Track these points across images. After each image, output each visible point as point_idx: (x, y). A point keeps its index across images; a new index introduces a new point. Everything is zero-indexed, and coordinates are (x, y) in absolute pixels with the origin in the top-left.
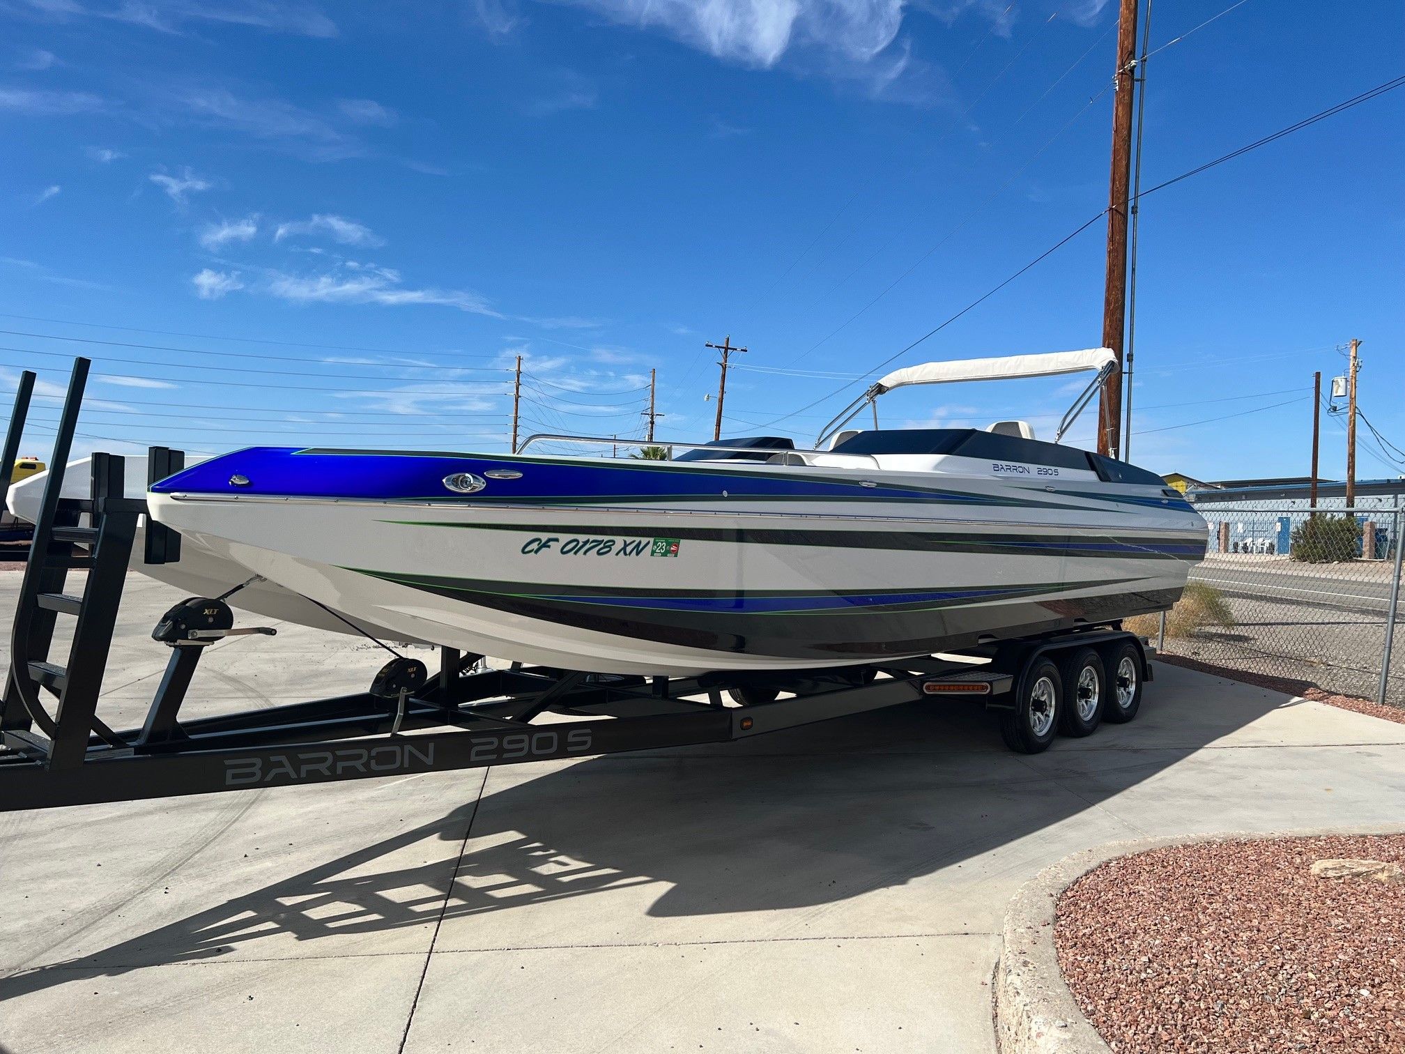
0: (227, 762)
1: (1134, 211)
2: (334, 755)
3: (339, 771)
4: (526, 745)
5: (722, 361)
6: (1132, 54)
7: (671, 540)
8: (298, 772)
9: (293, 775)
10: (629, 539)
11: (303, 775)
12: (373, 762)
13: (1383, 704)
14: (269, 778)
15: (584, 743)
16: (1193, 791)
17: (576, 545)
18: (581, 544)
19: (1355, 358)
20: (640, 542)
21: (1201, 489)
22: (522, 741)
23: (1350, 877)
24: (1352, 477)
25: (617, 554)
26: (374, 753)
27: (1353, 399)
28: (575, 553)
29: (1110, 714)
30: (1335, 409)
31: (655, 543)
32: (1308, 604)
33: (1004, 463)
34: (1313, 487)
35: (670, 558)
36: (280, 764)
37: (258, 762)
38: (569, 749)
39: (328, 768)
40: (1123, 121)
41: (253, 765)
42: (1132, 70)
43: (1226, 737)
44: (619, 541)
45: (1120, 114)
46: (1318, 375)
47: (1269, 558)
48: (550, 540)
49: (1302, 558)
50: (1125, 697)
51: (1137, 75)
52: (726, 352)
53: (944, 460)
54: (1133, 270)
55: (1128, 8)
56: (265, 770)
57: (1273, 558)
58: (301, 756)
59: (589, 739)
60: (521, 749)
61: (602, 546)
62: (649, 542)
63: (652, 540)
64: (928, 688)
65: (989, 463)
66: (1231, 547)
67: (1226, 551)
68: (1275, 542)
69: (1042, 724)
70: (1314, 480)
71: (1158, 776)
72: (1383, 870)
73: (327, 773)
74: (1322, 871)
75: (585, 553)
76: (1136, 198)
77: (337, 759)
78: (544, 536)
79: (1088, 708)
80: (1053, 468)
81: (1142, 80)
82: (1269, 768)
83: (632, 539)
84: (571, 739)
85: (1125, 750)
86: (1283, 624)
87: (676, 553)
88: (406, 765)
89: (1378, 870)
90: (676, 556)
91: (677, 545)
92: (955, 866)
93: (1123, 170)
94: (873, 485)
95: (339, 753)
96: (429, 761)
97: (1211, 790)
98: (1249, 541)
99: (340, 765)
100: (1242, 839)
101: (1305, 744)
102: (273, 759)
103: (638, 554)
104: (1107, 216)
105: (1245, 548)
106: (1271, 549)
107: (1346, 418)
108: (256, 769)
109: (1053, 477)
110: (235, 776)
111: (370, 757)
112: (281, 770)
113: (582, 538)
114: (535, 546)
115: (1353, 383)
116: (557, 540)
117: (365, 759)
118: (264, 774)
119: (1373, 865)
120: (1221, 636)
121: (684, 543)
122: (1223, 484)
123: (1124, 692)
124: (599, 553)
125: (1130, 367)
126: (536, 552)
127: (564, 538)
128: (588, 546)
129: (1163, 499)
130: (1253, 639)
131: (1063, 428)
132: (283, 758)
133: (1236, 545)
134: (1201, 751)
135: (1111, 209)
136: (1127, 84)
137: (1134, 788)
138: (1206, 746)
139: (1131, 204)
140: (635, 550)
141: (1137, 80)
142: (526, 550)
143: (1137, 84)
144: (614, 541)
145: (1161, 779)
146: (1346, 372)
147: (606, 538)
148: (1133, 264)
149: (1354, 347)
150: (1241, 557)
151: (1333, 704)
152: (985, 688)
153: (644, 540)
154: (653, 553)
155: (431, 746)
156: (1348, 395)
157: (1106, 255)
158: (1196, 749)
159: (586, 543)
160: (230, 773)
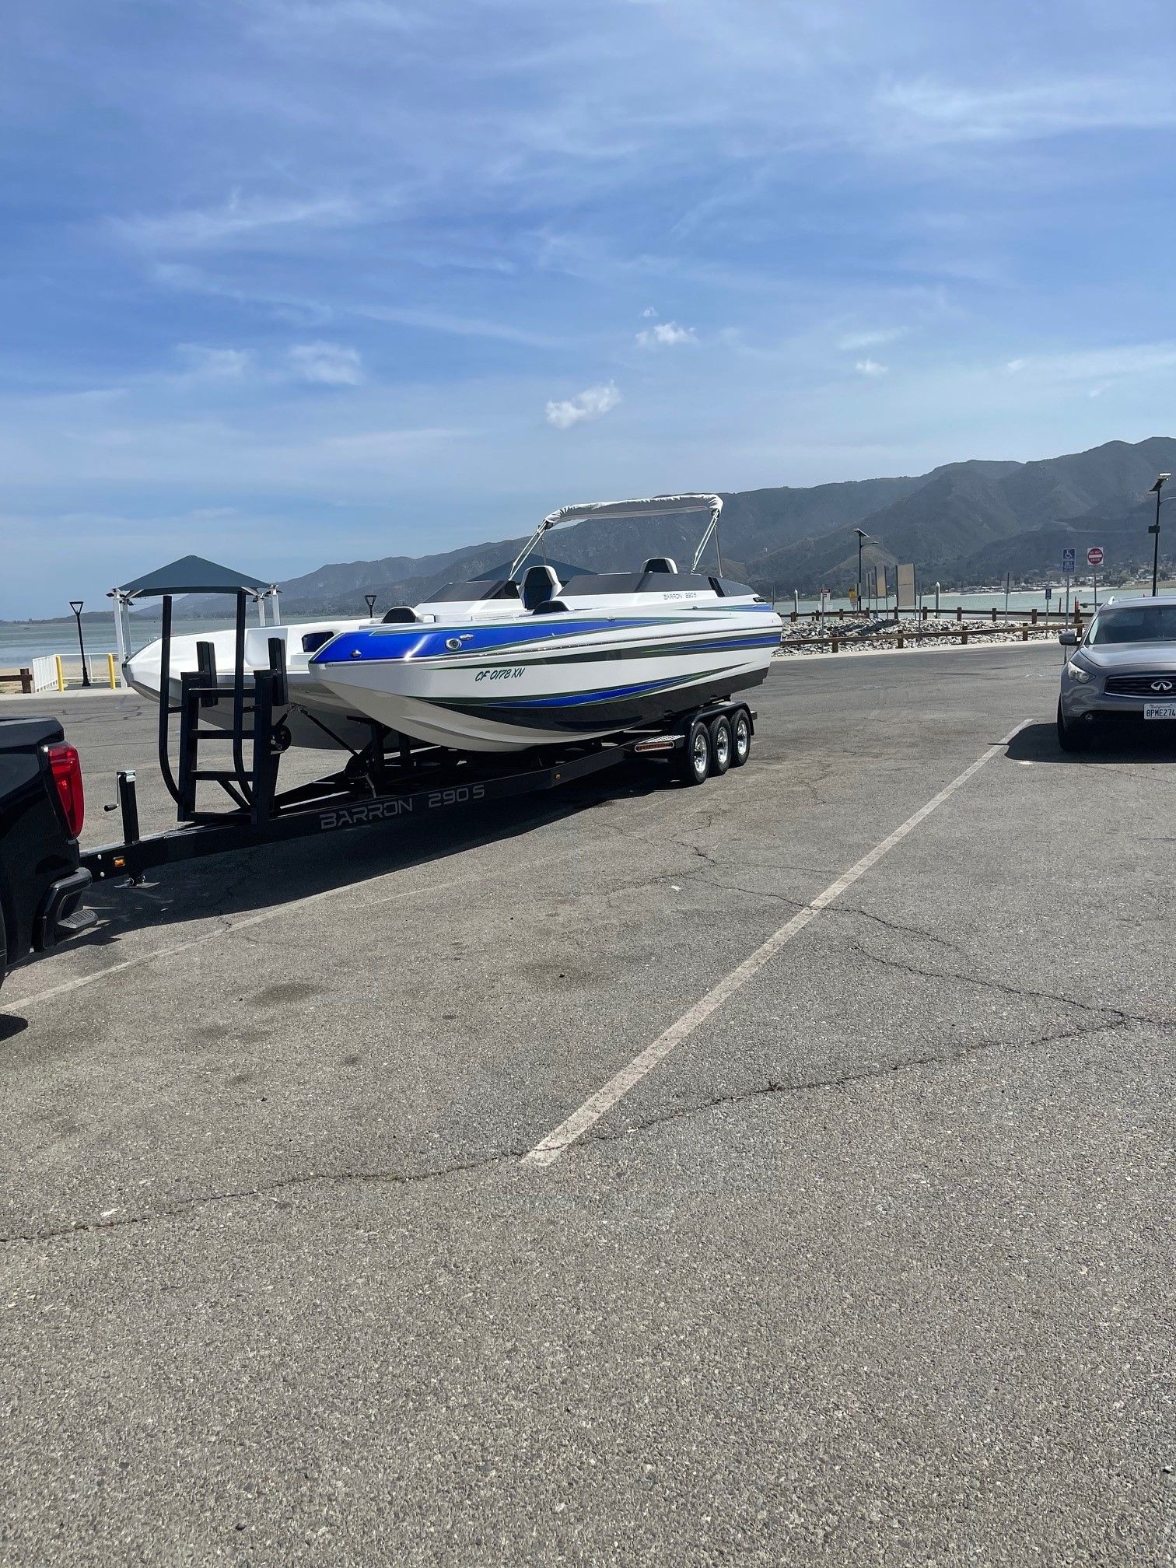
0: (321, 816)
4: (453, 796)
9: (350, 822)
10: (517, 668)
12: (384, 812)
15: (481, 793)
17: (495, 675)
18: (497, 673)
22: (451, 794)
25: (511, 678)
26: (385, 806)
28: (495, 679)
29: (735, 761)
36: (344, 816)
37: (335, 815)
38: (474, 797)
44: (513, 670)
48: (486, 672)
50: (741, 750)
56: (338, 820)
59: (483, 791)
60: (452, 799)
61: (505, 673)
73: (365, 819)
75: (499, 678)
77: (369, 811)
78: (484, 670)
79: (723, 756)
80: (693, 592)
84: (475, 791)
88: (399, 813)
95: (370, 807)
96: (411, 809)
99: (371, 814)
102: (342, 813)
108: (334, 820)
109: (694, 599)
110: (324, 825)
111: (384, 809)
112: (345, 819)
113: (499, 669)
114: (480, 676)
116: (489, 672)
117: (381, 810)
118: (337, 823)
124: (503, 678)
126: (479, 680)
127: (492, 670)
128: (499, 674)
132: (346, 812)
140: (518, 675)
144: (511, 670)
147: (508, 668)
152: (673, 745)
153: (523, 668)
159: (499, 672)
160: (323, 822)
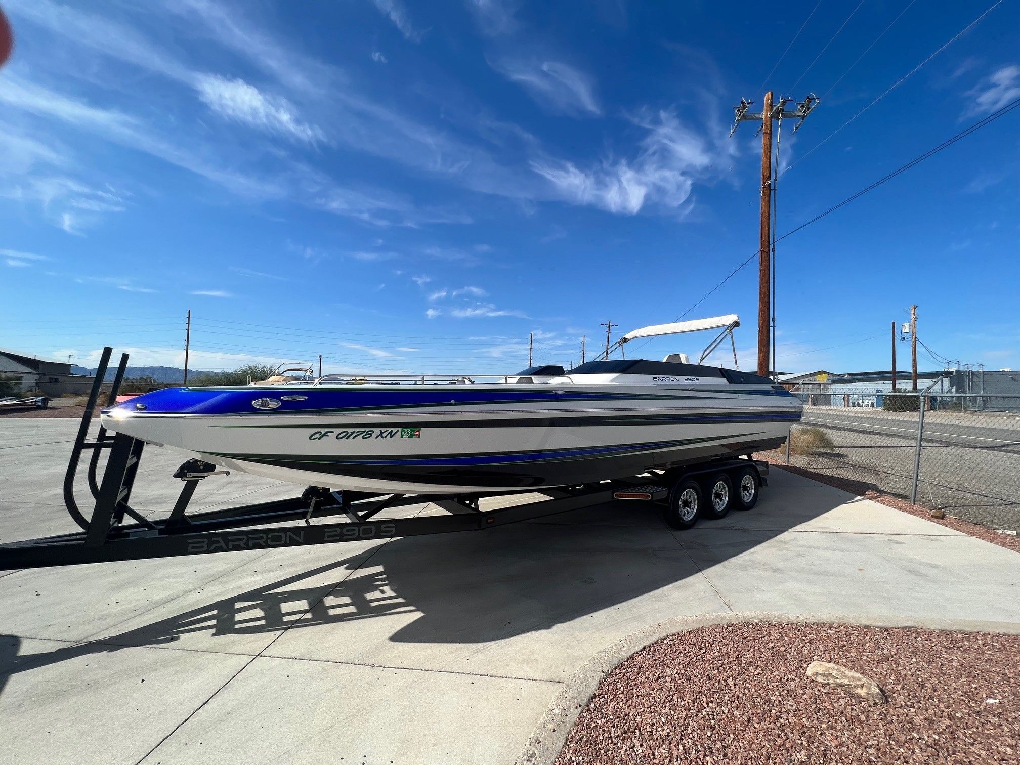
0: (189, 541)
1: (773, 250)
2: (248, 537)
3: (251, 545)
4: (356, 532)
5: (608, 330)
6: (769, 178)
7: (413, 429)
8: (227, 545)
9: (225, 547)
10: (383, 430)
11: (231, 547)
12: (269, 541)
13: (914, 504)
14: (212, 548)
15: (391, 531)
16: (768, 565)
17: (346, 435)
18: (349, 433)
19: (914, 314)
20: (392, 431)
21: (836, 378)
22: (354, 530)
23: (835, 685)
24: (915, 371)
25: (376, 438)
26: (270, 536)
27: (914, 334)
28: (347, 438)
29: (736, 504)
30: (904, 339)
31: (403, 431)
32: (887, 435)
33: (661, 377)
34: (894, 375)
35: (414, 439)
36: (218, 542)
37: (206, 541)
38: (382, 534)
39: (244, 544)
40: (765, 209)
41: (203, 542)
42: (769, 185)
43: (805, 523)
44: (377, 431)
45: (764, 206)
46: (894, 323)
47: (871, 409)
48: (327, 432)
49: (889, 409)
50: (748, 497)
51: (772, 187)
52: (609, 327)
53: (617, 377)
54: (774, 278)
55: (766, 157)
56: (209, 545)
57: (874, 410)
58: (230, 538)
59: (394, 529)
60: (354, 534)
61: (365, 433)
62: (398, 431)
63: (400, 429)
64: (616, 495)
65: (651, 377)
66: (851, 405)
67: (848, 406)
68: (875, 401)
69: (689, 514)
70: (894, 372)
71: (752, 550)
72: (862, 686)
73: (244, 546)
74: (813, 675)
75: (354, 438)
76: (774, 243)
77: (249, 539)
78: (323, 430)
79: (721, 504)
80: (696, 378)
81: (775, 190)
82: (826, 549)
83: (386, 429)
84: (382, 529)
85: (739, 530)
86: (868, 447)
87: (419, 436)
88: (288, 542)
89: (858, 685)
90: (419, 437)
91: (419, 431)
92: (588, 616)
93: (766, 231)
94: (562, 392)
95: (250, 536)
96: (301, 540)
97: (780, 565)
98: (860, 402)
99: (251, 542)
100: (773, 621)
101: (856, 532)
102: (213, 539)
103: (391, 437)
104: (759, 254)
105: (858, 404)
106: (872, 405)
107: (911, 342)
108: (205, 545)
109: (696, 382)
110: (193, 548)
111: (267, 539)
112: (219, 545)
113: (350, 430)
114: (318, 435)
115: (914, 326)
116: (333, 432)
117: (265, 539)
118: (209, 547)
119: (854, 679)
120: (828, 454)
121: (423, 430)
122: (849, 375)
123: (747, 493)
124: (363, 437)
125: (774, 324)
126: (319, 439)
127: (337, 430)
128: (355, 434)
129: (771, 391)
130: (846, 456)
131: (704, 357)
132: (219, 539)
133: (853, 404)
134: (785, 534)
135: (761, 251)
136: (767, 192)
137: (733, 560)
138: (790, 530)
139: (771, 247)
140: (389, 435)
141: (772, 190)
142: (312, 438)
143: (772, 192)
144: (373, 432)
145: (752, 553)
146: (910, 321)
147: (367, 430)
148: (774, 275)
149: (913, 309)
150: (856, 409)
151: (882, 502)
152: (648, 496)
153: (395, 430)
154: (402, 436)
155: (302, 533)
156: (911, 331)
157: (759, 272)
158: (783, 531)
159: (353, 433)
160: (190, 546)
